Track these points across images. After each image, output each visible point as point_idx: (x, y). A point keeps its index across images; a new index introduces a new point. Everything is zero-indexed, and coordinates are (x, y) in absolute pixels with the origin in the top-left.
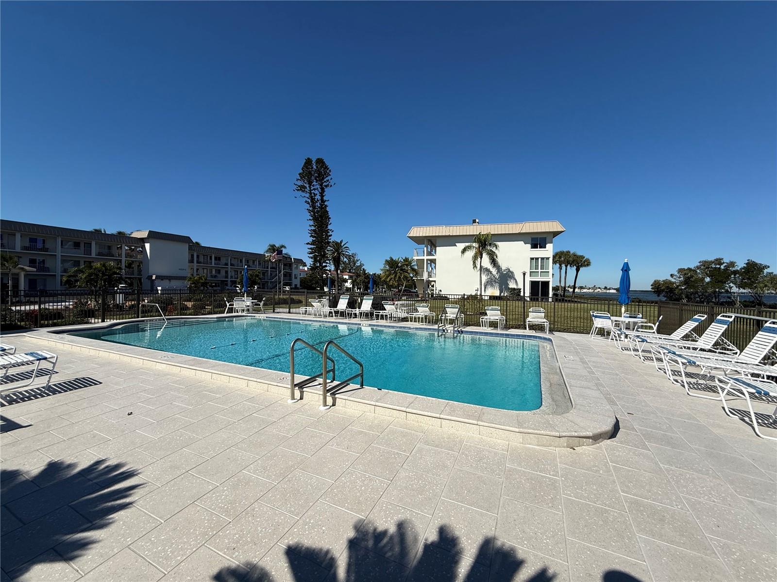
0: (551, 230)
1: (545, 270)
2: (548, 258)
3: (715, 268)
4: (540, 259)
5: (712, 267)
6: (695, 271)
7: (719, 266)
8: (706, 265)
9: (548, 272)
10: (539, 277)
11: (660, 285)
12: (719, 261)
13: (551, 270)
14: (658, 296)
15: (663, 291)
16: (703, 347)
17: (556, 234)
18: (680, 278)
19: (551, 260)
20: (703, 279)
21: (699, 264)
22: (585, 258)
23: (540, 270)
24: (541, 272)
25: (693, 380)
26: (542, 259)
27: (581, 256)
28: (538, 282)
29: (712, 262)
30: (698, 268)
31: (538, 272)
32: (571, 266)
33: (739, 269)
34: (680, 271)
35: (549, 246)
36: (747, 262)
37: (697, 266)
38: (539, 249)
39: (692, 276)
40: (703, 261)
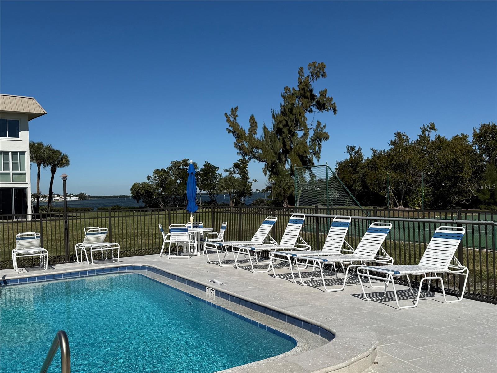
0: (27, 111)
1: (19, 171)
2: (23, 153)
3: (183, 169)
4: (10, 154)
5: (180, 169)
6: (168, 172)
7: (186, 168)
8: (176, 165)
9: (25, 174)
10: (11, 182)
11: (139, 189)
12: (185, 163)
13: (27, 170)
14: (138, 201)
15: (142, 195)
16: (286, 248)
17: (33, 116)
18: (155, 180)
19: (27, 156)
20: (175, 181)
21: (171, 165)
22: (62, 155)
23: (11, 171)
24: (13, 174)
25: (308, 279)
26: (14, 153)
27: (57, 151)
28: (10, 189)
29: (180, 163)
30: (170, 169)
31: (9, 173)
32: (44, 165)
33: (199, 170)
34: (156, 172)
35: (24, 135)
36: (205, 164)
37: (169, 167)
38: (8, 138)
39: (166, 178)
40: (174, 162)
